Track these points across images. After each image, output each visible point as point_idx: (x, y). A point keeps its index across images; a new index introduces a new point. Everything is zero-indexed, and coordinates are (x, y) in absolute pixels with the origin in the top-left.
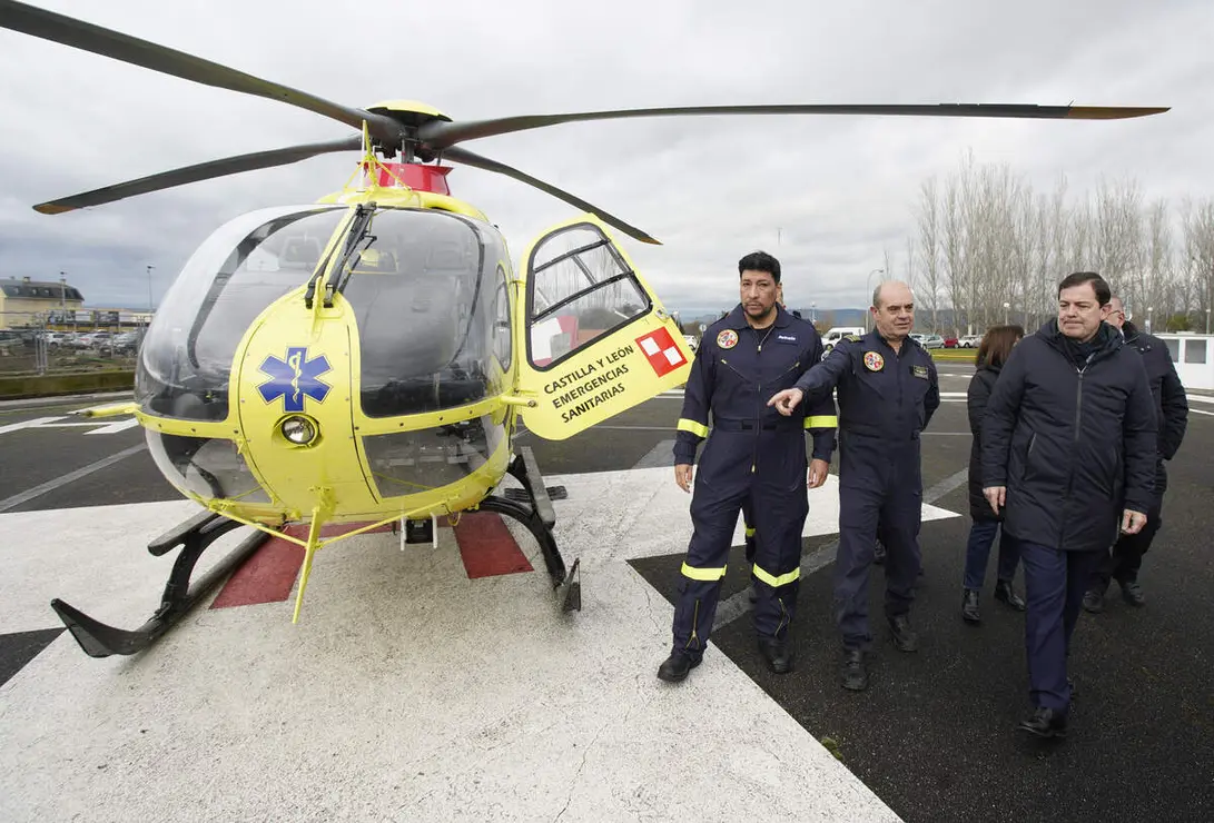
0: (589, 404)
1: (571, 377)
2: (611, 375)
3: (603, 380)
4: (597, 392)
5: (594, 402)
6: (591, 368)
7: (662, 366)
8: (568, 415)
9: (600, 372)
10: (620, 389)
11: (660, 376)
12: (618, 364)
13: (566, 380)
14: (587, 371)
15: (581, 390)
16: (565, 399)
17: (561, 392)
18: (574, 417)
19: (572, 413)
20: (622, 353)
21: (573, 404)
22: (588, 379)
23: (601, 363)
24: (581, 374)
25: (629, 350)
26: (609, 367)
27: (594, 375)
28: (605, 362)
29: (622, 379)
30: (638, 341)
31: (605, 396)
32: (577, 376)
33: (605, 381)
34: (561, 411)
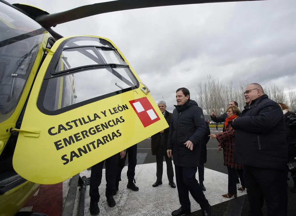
0: (91, 146)
1: (78, 122)
2: (112, 123)
3: (105, 126)
4: (99, 136)
5: (96, 144)
6: (96, 116)
7: (146, 121)
8: (68, 157)
9: (103, 120)
10: (118, 134)
11: (145, 127)
12: (117, 116)
13: (73, 124)
14: (92, 118)
15: (85, 134)
16: (68, 141)
17: (65, 134)
18: (75, 158)
19: (73, 154)
20: (120, 109)
21: (75, 147)
22: (93, 124)
23: (104, 113)
24: (87, 120)
25: (125, 107)
26: (110, 117)
27: (98, 122)
28: (108, 113)
29: (119, 126)
30: (132, 102)
31: (105, 140)
32: (82, 121)
33: (107, 128)
34: (62, 152)
